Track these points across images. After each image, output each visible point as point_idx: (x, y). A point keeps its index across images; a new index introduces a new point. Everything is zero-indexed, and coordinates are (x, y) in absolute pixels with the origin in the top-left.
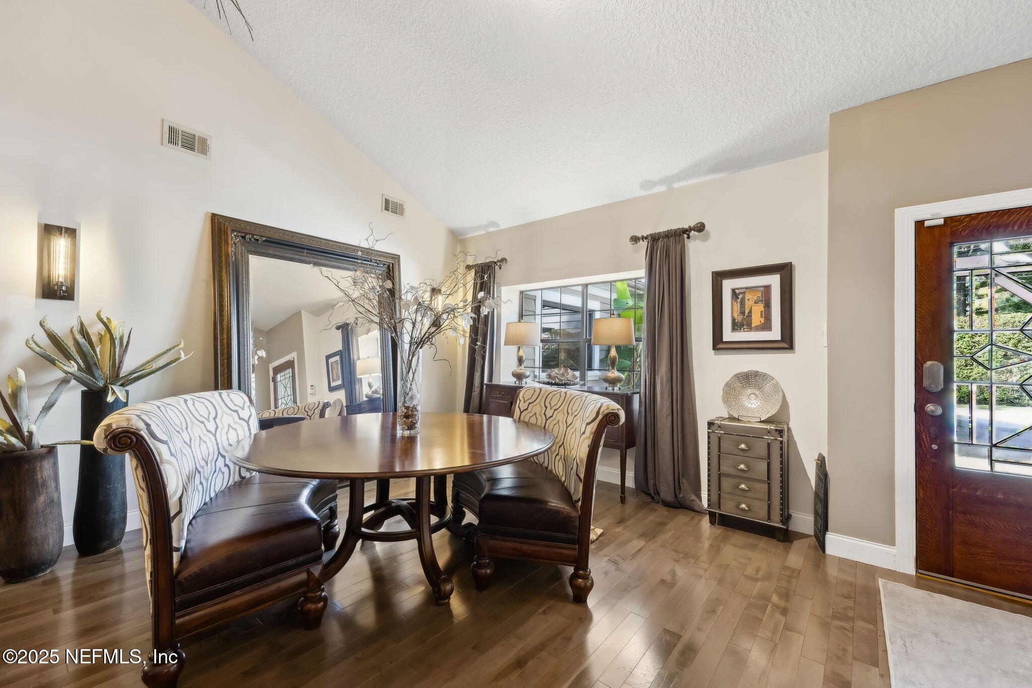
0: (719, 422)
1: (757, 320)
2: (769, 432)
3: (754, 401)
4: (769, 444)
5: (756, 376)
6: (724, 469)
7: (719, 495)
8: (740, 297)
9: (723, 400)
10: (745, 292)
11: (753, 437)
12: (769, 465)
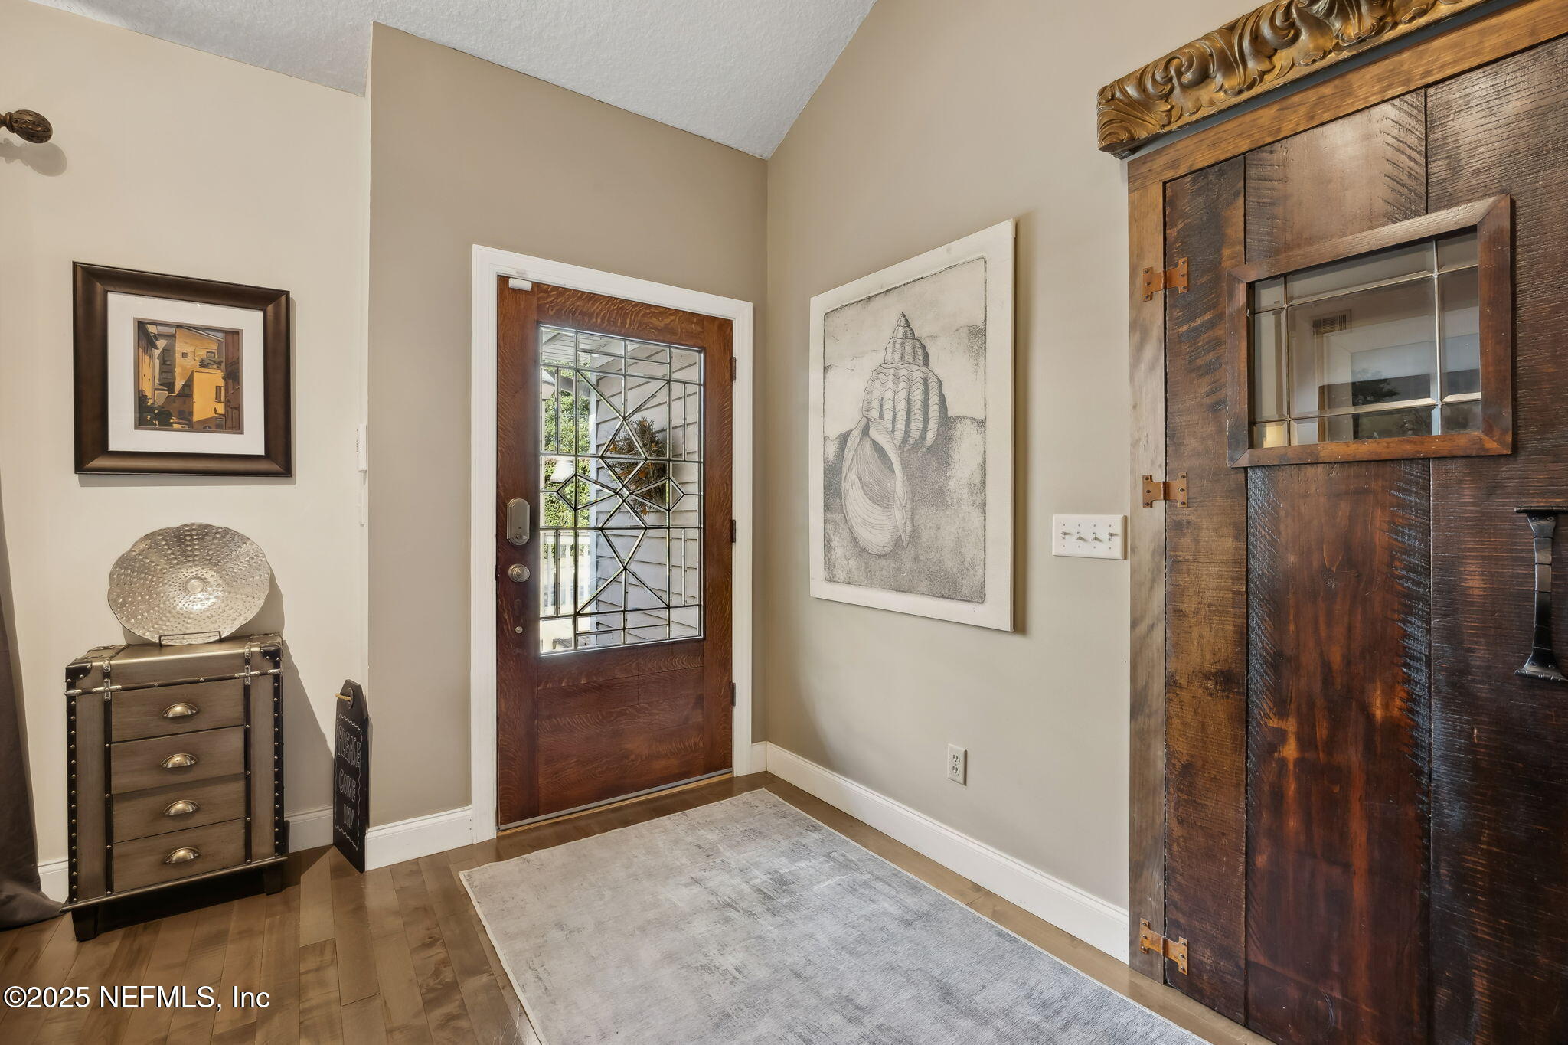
0: (105, 664)
1: (205, 403)
2: (248, 661)
3: (199, 595)
4: (247, 690)
5: (205, 536)
6: (120, 781)
8: (161, 344)
9: (112, 602)
10: (173, 336)
11: (206, 681)
12: (247, 734)
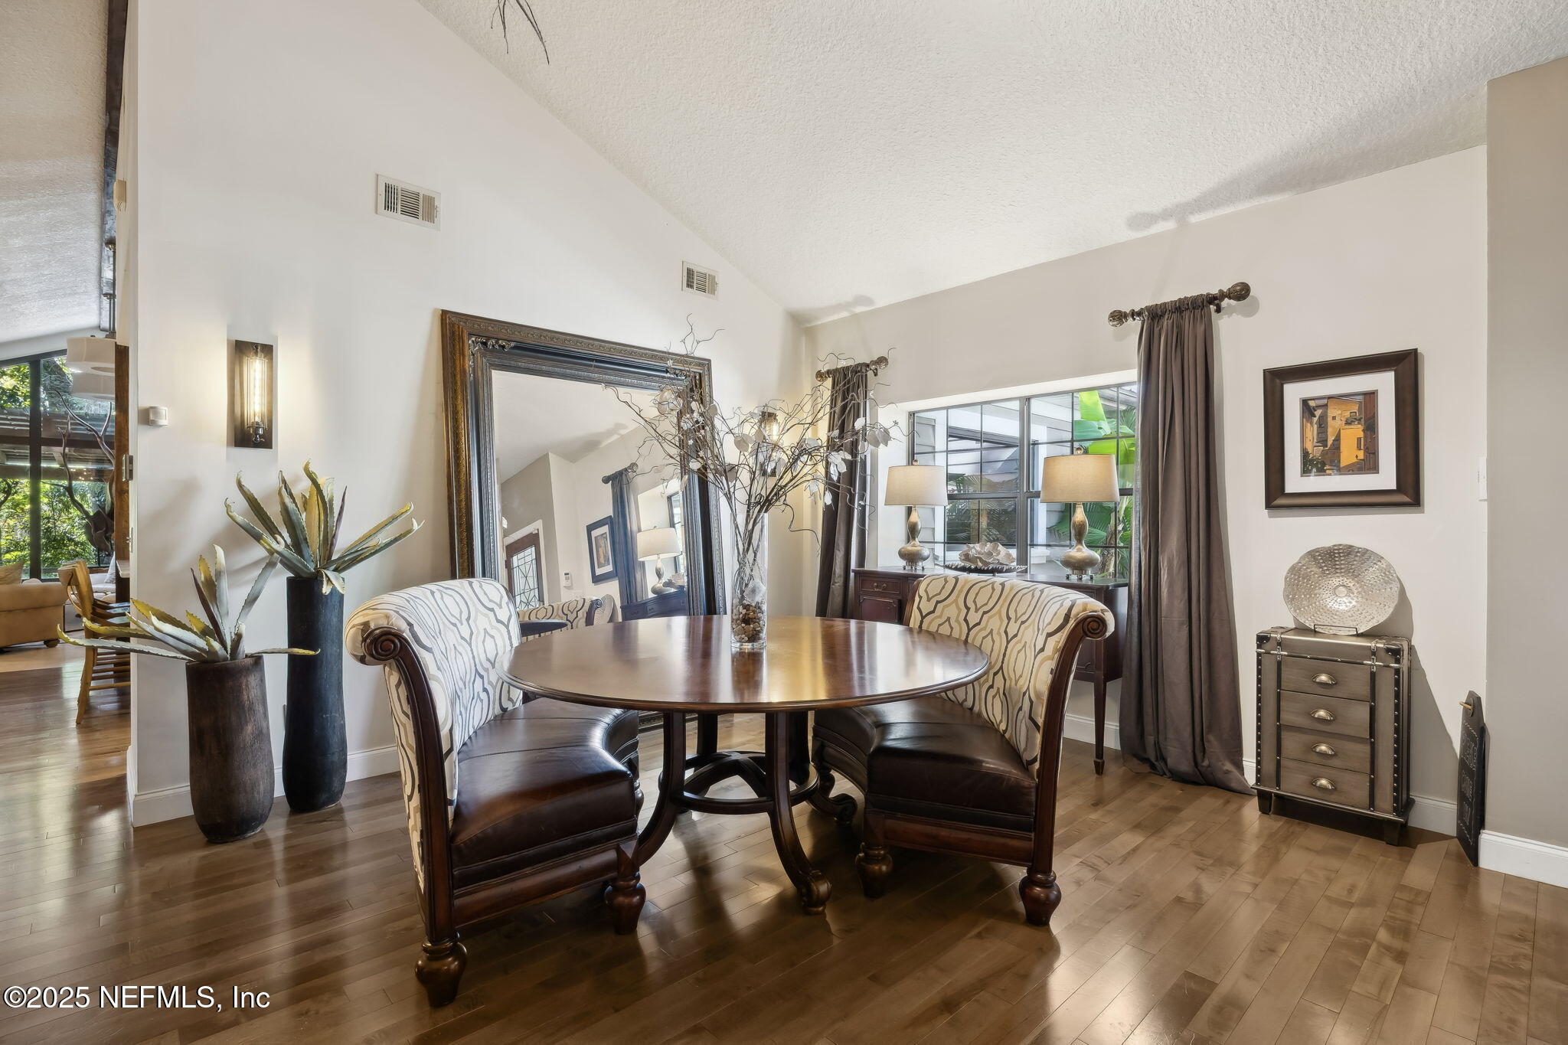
0: (1278, 636)
1: (1350, 453)
2: (1374, 653)
3: (1344, 599)
4: (1373, 675)
5: (1349, 553)
6: (1287, 717)
7: (1278, 763)
8: (1318, 413)
9: (1286, 597)
10: (1326, 405)
11: (1342, 662)
12: (1373, 711)
